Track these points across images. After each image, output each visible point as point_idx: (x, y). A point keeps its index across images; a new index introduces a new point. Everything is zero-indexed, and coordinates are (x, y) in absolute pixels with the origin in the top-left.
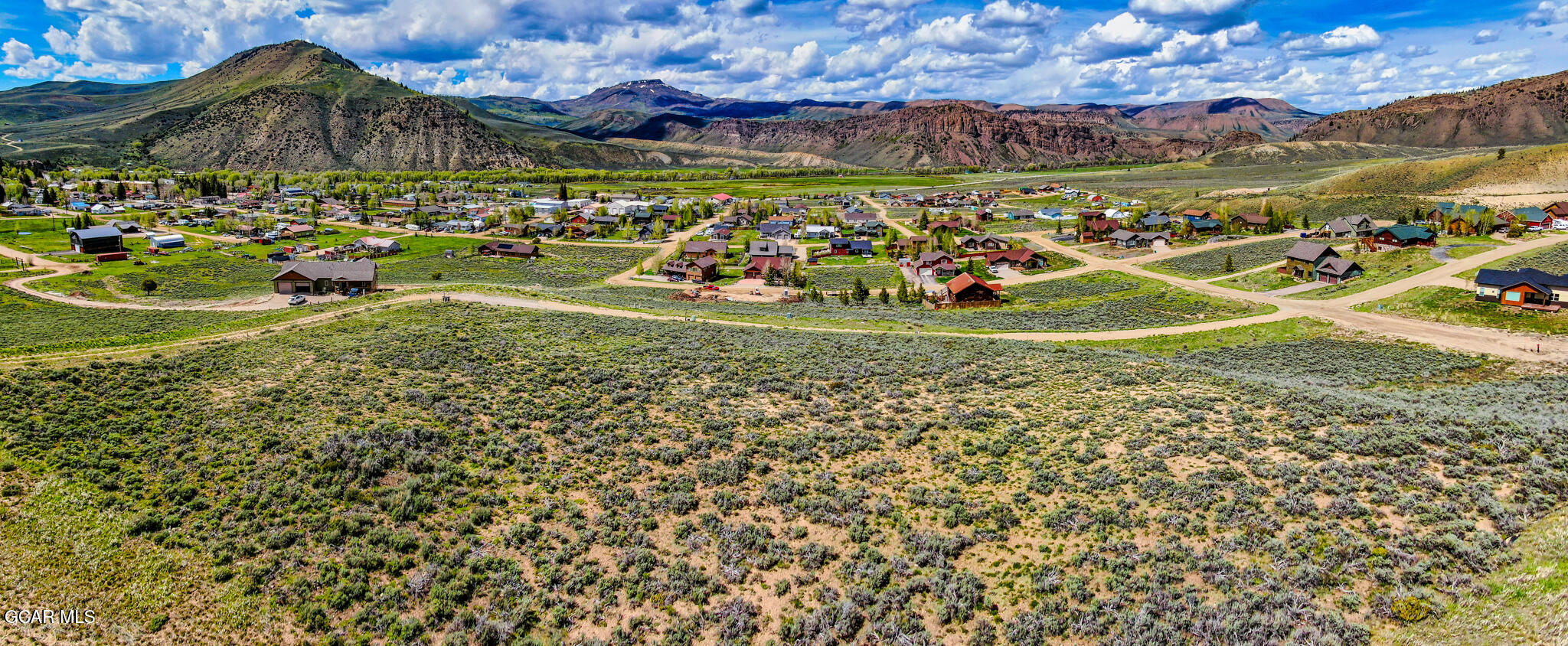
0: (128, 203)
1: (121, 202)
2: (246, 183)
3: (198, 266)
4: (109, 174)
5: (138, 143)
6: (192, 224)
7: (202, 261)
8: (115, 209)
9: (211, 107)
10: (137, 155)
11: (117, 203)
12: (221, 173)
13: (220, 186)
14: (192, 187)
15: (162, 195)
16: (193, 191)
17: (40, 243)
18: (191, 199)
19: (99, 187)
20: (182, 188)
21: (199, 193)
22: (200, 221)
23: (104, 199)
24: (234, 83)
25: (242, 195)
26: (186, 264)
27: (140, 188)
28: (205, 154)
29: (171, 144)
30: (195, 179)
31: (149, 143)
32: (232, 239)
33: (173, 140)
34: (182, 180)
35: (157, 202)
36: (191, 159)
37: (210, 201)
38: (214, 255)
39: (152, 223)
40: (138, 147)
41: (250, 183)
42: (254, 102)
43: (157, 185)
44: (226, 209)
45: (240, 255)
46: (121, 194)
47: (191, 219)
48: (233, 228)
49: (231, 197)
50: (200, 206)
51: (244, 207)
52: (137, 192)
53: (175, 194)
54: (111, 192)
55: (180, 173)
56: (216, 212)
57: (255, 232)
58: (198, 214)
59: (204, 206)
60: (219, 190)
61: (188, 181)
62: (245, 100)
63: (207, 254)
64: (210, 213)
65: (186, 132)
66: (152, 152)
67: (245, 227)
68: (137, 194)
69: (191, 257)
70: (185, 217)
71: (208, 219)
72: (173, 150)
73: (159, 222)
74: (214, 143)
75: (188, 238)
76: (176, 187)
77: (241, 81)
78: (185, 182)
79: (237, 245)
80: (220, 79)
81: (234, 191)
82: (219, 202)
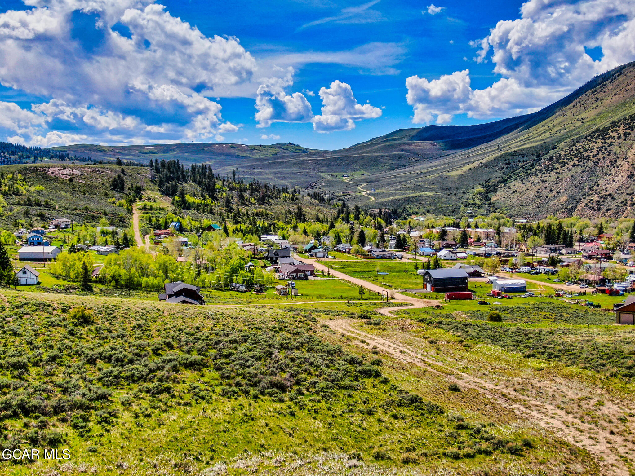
0: (471, 250)
1: (462, 250)
2: (596, 232)
3: (539, 309)
4: (451, 222)
5: (479, 189)
6: (533, 271)
7: (543, 305)
8: (459, 255)
9: (562, 145)
10: (478, 202)
11: (459, 250)
12: (566, 221)
13: (566, 234)
14: (535, 234)
15: (503, 243)
16: (536, 238)
17: (397, 281)
18: (534, 248)
19: (443, 235)
20: (524, 236)
21: (542, 241)
22: (542, 269)
23: (447, 246)
24: (589, 114)
25: (590, 246)
26: (528, 306)
27: (482, 237)
28: (551, 200)
29: (513, 189)
30: (538, 227)
31: (490, 189)
32: (576, 288)
33: (515, 184)
34: (525, 228)
35: (498, 250)
36: (534, 205)
37: (553, 250)
38: (556, 301)
39: (494, 269)
40: (480, 194)
41: (601, 232)
42: (614, 134)
43: (498, 233)
44: (571, 259)
45: (584, 304)
46: (464, 241)
47: (533, 267)
48: (578, 276)
49: (577, 246)
50: (543, 255)
51: (591, 257)
52: (479, 240)
53: (517, 243)
54: (454, 240)
55: (522, 221)
56: (560, 261)
57: (603, 281)
58: (540, 263)
59: (547, 255)
60: (565, 238)
61: (531, 229)
62: (603, 133)
63: (549, 300)
64: (553, 262)
65: (531, 175)
66: (493, 199)
67: (590, 277)
68: (478, 242)
69: (532, 301)
70: (528, 265)
71: (551, 268)
72: (515, 195)
73: (500, 268)
74: (562, 187)
75: (530, 284)
76: (519, 235)
77: (599, 109)
78: (528, 230)
79: (581, 294)
80: (574, 110)
81: (581, 240)
82: (564, 251)
